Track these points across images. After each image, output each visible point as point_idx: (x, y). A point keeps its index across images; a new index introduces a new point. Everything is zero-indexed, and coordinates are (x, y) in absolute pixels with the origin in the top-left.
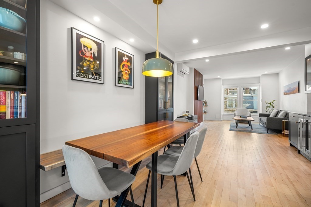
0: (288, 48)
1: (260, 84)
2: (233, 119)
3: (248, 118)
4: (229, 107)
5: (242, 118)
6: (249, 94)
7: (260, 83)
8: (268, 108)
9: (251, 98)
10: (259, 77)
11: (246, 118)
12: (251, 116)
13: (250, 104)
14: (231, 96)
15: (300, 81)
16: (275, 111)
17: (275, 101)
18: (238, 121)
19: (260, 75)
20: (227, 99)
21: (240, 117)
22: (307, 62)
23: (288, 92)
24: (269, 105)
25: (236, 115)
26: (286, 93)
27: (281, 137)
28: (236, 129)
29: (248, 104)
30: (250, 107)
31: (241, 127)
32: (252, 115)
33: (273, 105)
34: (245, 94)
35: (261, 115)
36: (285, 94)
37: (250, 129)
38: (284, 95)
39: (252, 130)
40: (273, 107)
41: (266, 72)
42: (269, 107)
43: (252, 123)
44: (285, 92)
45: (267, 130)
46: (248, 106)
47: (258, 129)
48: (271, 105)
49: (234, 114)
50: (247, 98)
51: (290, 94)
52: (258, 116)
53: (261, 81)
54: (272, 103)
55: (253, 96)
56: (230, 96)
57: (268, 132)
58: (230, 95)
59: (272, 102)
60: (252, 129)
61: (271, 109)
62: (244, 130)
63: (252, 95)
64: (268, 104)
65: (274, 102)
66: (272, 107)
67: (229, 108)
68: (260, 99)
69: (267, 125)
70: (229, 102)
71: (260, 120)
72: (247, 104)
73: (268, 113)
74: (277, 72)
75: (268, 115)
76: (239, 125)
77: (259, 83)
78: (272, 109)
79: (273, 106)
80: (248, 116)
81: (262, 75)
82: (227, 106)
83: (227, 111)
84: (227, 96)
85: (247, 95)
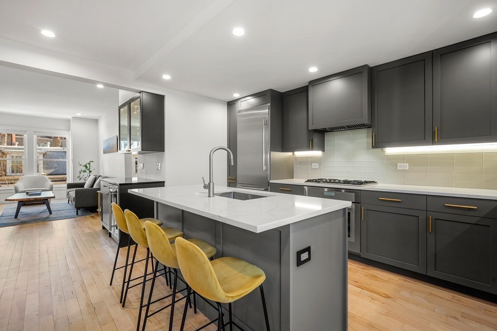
0: (100, 86)
2: (6, 200)
3: (44, 195)
4: (13, 172)
5: (30, 195)
6: (61, 146)
8: (82, 173)
9: (63, 154)
10: (69, 121)
11: (40, 194)
12: (54, 189)
14: (19, 149)
16: (92, 177)
17: (92, 161)
18: (21, 203)
19: (70, 117)
20: (8, 156)
21: (27, 193)
22: (121, 112)
23: (108, 150)
24: (84, 168)
25: (20, 189)
26: (106, 150)
27: (96, 217)
28: (15, 221)
31: (27, 215)
32: (54, 186)
33: (90, 168)
34: (51, 146)
35: (70, 186)
36: (104, 153)
37: (47, 214)
39: (51, 216)
40: (90, 172)
41: (79, 115)
42: (84, 172)
43: (52, 202)
44: (105, 148)
45: (76, 210)
47: (62, 212)
48: (87, 167)
49: (14, 188)
50: (55, 154)
51: (109, 153)
52: (66, 188)
53: (71, 128)
54: (88, 165)
55: (66, 152)
56: (15, 149)
57: (77, 214)
58: (16, 146)
60: (51, 213)
61: (86, 174)
62: (34, 218)
63: (65, 150)
64: (81, 167)
65: (91, 163)
66: (88, 171)
67: (14, 174)
69: (76, 202)
70: (13, 162)
71: (68, 194)
73: (82, 181)
74: (97, 118)
75: (82, 185)
76: (24, 210)
77: (69, 130)
78: (88, 175)
79: (90, 170)
80: (48, 189)
81: (72, 117)
82: (7, 171)
83: (7, 182)
84: (7, 148)
85: (55, 149)
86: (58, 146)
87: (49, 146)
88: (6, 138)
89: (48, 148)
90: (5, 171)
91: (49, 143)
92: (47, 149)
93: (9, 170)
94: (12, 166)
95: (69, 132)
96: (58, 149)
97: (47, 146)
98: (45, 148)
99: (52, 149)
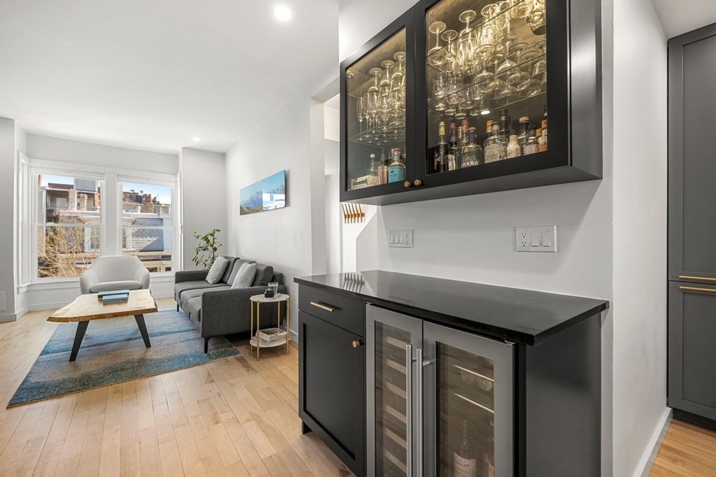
1: (178, 179)
3: (135, 302)
4: (92, 247)
5: (108, 303)
6: (154, 212)
7: (179, 173)
8: (201, 252)
9: (159, 221)
10: (175, 156)
11: (126, 300)
13: (155, 239)
15: (289, 171)
16: (220, 262)
17: (217, 230)
19: (176, 147)
21: (101, 297)
23: (252, 205)
24: (204, 243)
25: (91, 284)
26: (248, 208)
28: (68, 372)
29: (151, 237)
30: (155, 247)
31: (100, 346)
32: (151, 276)
33: (214, 242)
34: (141, 211)
35: (181, 278)
36: (243, 212)
38: (241, 214)
39: (150, 354)
40: (215, 249)
41: (196, 140)
42: (205, 250)
44: (245, 205)
46: (149, 243)
47: (171, 337)
48: (208, 241)
51: (257, 211)
52: (174, 282)
53: (181, 168)
54: (210, 238)
55: (162, 219)
57: (206, 352)
59: (211, 235)
60: (148, 345)
61: (207, 254)
63: (161, 217)
64: (199, 240)
65: (216, 233)
66: (210, 249)
67: (93, 250)
68: (180, 226)
69: (202, 325)
71: (178, 295)
72: (146, 237)
73: (200, 268)
74: (223, 150)
75: (203, 276)
77: (176, 174)
78: (212, 256)
79: (215, 246)
81: (183, 148)
82: (85, 244)
83: (84, 261)
84: (86, 214)
85: (148, 215)
86: (151, 212)
87: (139, 211)
88: (86, 201)
89: (138, 213)
90: (82, 245)
91: (140, 207)
92: (137, 215)
93: (87, 245)
94: (91, 238)
95: (176, 178)
96: (151, 215)
97: (137, 211)
98: (135, 213)
99: (143, 215)
